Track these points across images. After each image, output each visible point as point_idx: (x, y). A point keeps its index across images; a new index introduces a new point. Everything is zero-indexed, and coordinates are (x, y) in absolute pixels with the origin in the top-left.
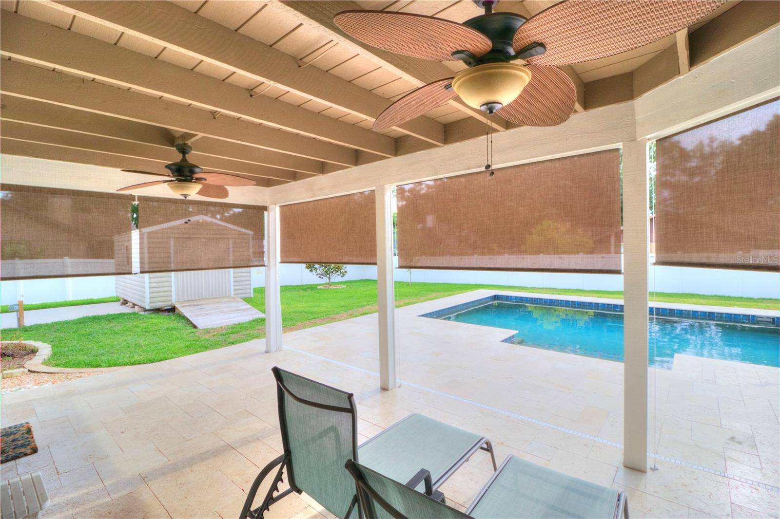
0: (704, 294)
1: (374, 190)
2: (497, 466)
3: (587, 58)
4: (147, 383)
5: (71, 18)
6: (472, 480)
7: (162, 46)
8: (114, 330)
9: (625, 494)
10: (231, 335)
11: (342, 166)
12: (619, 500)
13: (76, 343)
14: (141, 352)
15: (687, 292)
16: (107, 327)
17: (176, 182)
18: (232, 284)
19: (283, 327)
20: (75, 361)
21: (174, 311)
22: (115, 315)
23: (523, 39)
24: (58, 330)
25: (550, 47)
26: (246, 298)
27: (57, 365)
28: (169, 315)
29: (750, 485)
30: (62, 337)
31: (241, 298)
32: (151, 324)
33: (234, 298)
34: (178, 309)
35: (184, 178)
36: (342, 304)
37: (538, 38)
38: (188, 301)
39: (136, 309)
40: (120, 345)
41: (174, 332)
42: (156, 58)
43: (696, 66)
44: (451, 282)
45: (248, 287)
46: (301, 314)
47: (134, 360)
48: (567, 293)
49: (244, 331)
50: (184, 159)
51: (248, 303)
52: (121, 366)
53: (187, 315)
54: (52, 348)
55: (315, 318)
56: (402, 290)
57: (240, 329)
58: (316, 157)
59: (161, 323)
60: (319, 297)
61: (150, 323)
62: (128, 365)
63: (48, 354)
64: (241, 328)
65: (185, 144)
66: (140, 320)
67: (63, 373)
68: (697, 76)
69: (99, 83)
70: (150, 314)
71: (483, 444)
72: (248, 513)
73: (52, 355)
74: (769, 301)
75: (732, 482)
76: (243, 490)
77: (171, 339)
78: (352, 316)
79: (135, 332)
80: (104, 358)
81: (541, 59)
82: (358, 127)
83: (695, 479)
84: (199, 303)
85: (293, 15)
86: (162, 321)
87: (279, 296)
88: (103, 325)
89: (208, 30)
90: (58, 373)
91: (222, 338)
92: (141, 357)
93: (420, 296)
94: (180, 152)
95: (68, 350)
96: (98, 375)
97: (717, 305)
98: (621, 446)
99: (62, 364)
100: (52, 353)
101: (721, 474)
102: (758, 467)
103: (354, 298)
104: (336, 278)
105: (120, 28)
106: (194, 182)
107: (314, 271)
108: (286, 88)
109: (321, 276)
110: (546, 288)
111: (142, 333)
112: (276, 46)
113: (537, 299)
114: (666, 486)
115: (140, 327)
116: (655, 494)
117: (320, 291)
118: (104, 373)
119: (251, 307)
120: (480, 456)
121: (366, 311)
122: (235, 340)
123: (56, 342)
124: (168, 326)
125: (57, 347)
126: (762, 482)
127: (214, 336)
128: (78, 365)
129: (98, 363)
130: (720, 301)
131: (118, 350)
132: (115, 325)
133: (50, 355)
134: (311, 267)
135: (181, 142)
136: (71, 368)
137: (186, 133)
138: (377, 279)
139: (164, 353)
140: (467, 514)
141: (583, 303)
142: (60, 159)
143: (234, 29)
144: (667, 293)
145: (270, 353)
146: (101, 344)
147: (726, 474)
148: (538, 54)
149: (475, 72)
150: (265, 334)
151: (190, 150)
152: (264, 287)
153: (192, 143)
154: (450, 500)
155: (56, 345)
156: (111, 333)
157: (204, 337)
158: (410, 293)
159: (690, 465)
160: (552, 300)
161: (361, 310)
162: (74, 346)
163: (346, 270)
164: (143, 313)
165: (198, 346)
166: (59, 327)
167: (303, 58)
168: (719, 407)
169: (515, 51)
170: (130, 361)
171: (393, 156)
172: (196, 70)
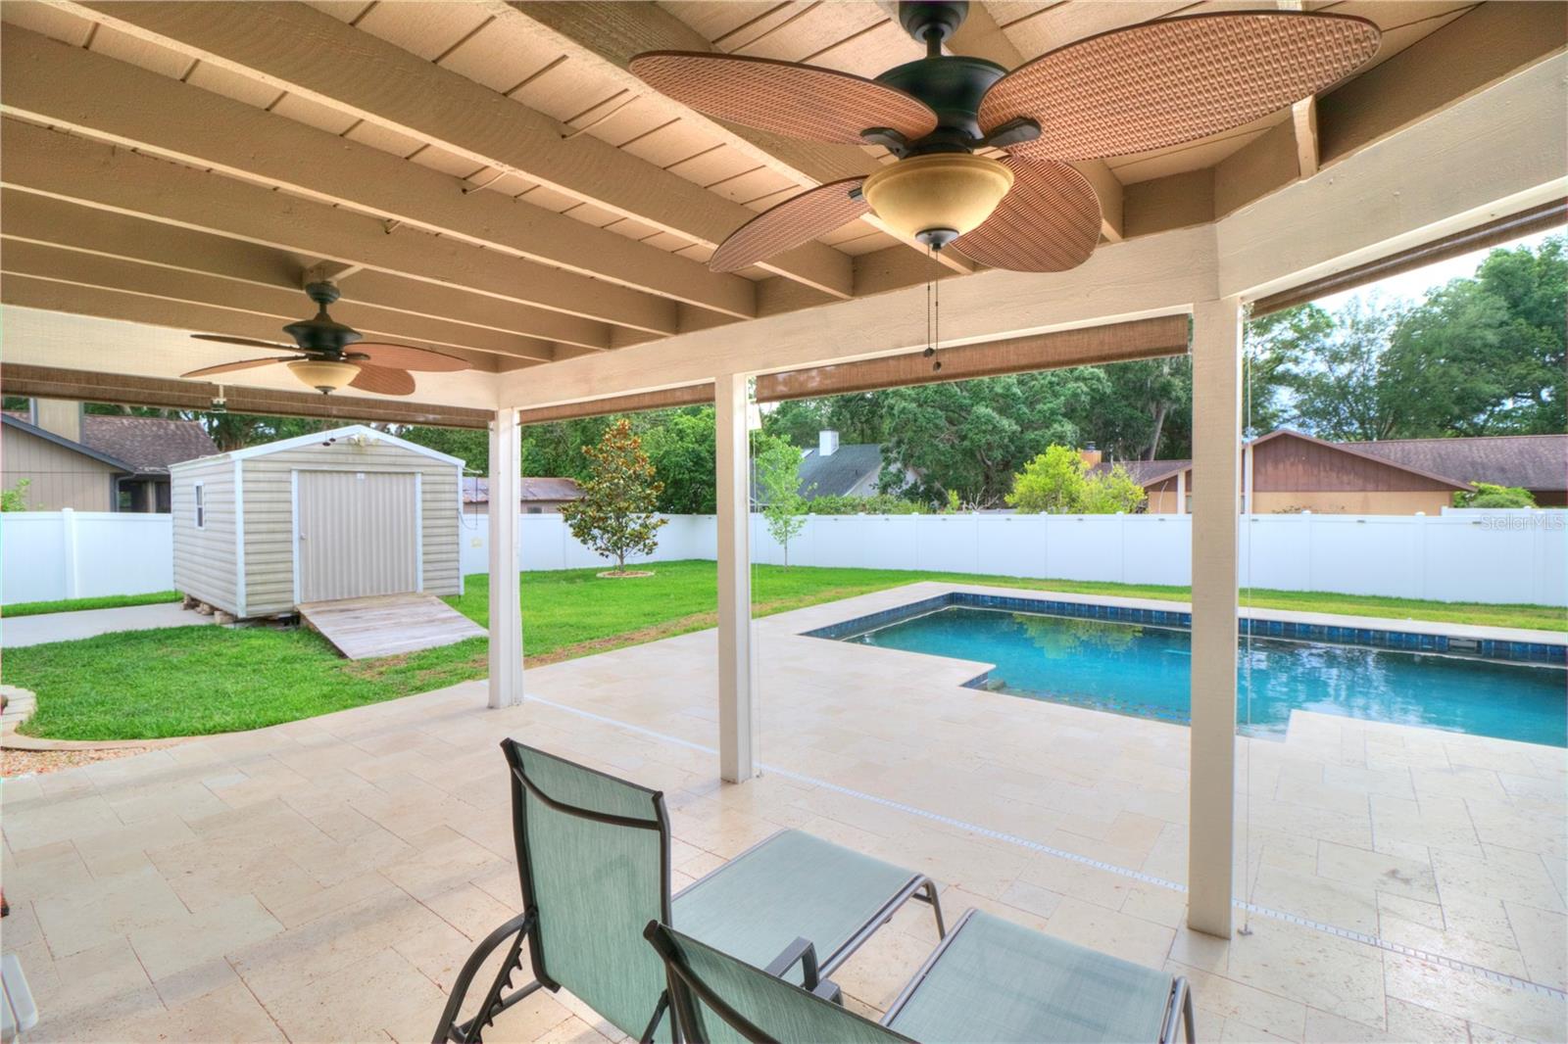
0: (1352, 593)
1: (713, 384)
2: (947, 928)
3: (1118, 150)
4: (240, 771)
5: (90, 27)
6: (897, 959)
7: (279, 90)
8: (170, 662)
9: (1186, 982)
10: (418, 672)
11: (648, 333)
12: (1173, 992)
13: (88, 689)
14: (228, 706)
15: (1320, 590)
16: (155, 654)
17: (307, 360)
18: (420, 566)
19: (525, 656)
20: (86, 726)
21: (298, 623)
22: (171, 629)
23: (997, 110)
24: (50, 661)
25: (1049, 126)
26: (448, 596)
27: (49, 735)
28: (287, 630)
29: (1422, 962)
30: (58, 676)
31: (438, 597)
32: (248, 648)
33: (425, 597)
34: (305, 618)
35: (322, 354)
36: (647, 608)
37: (1025, 109)
38: (327, 601)
39: (218, 618)
40: (182, 692)
41: (297, 666)
42: (267, 110)
43: (1330, 163)
44: (865, 567)
45: (454, 573)
46: (564, 629)
47: (212, 724)
48: (1092, 591)
49: (444, 665)
50: (323, 315)
51: (453, 606)
52: (185, 735)
53: (326, 631)
54: (37, 698)
55: (591, 639)
56: (769, 581)
57: (435, 661)
58: (596, 315)
59: (269, 648)
60: (599, 596)
61: (246, 647)
62: (201, 733)
63: (29, 711)
64: (437, 658)
65: (326, 284)
66: (225, 641)
67: (62, 751)
68: (1332, 180)
69: (148, 156)
70: (247, 628)
71: (917, 888)
72: (450, 1034)
73: (37, 713)
74: (1473, 607)
75: (1389, 956)
76: (441, 987)
77: (291, 680)
78: (665, 633)
79: (214, 667)
80: (148, 719)
81: (1033, 149)
82: (682, 257)
83: (1320, 951)
84: (351, 606)
85: (552, 39)
86: (272, 643)
87: (518, 593)
88: (146, 650)
89: (377, 59)
90: (50, 751)
91: (399, 678)
92: (228, 718)
93: (805, 594)
94: (315, 299)
95: (72, 703)
96: (136, 754)
97: (1376, 616)
98: (1183, 889)
99: (58, 731)
100: (37, 710)
101: (1369, 940)
102: (1439, 928)
103: (672, 596)
104: (635, 556)
105: (193, 52)
106: (344, 361)
107: (591, 543)
108: (533, 179)
109: (603, 552)
110: (1052, 580)
111: (230, 668)
112: (516, 96)
113: (1033, 601)
114: (1266, 966)
115: (226, 655)
116: (1245, 981)
117: (599, 582)
118: (148, 750)
119: (459, 614)
120: (916, 912)
121: (696, 625)
122: (426, 682)
123: (47, 685)
124: (284, 653)
125: (49, 697)
126: (1443, 955)
127: (381, 673)
128: (94, 734)
129: (136, 730)
130: (1381, 608)
131: (178, 703)
132: (172, 652)
133: (33, 712)
134: (583, 535)
135: (318, 280)
136: (78, 740)
137: (327, 261)
138: (715, 559)
139: (276, 709)
140: (884, 1024)
141: (1122, 609)
142: (59, 308)
143: (430, 59)
144: (1281, 592)
145: (498, 708)
146: (142, 690)
147: (1378, 941)
148: (1025, 138)
149: (907, 168)
150: (487, 670)
151: (336, 296)
152: (488, 574)
153: (339, 282)
154: (854, 998)
155: (46, 692)
156: (164, 669)
157: (359, 675)
158: (784, 587)
159: (1313, 924)
160: (1063, 603)
161: (685, 622)
162: (86, 694)
163: (656, 540)
164: (231, 626)
165: (348, 694)
166: (51, 654)
167: (570, 121)
168: (1370, 813)
169: (983, 131)
170: (204, 725)
171: (751, 316)
172: (350, 136)
